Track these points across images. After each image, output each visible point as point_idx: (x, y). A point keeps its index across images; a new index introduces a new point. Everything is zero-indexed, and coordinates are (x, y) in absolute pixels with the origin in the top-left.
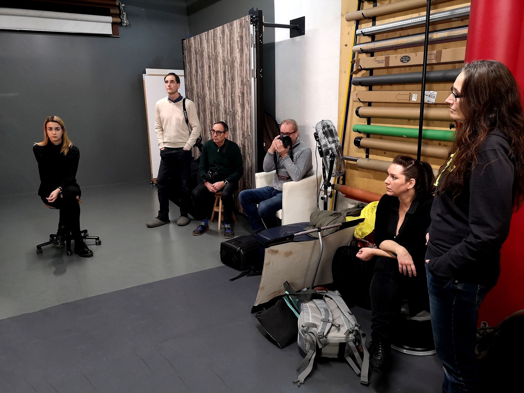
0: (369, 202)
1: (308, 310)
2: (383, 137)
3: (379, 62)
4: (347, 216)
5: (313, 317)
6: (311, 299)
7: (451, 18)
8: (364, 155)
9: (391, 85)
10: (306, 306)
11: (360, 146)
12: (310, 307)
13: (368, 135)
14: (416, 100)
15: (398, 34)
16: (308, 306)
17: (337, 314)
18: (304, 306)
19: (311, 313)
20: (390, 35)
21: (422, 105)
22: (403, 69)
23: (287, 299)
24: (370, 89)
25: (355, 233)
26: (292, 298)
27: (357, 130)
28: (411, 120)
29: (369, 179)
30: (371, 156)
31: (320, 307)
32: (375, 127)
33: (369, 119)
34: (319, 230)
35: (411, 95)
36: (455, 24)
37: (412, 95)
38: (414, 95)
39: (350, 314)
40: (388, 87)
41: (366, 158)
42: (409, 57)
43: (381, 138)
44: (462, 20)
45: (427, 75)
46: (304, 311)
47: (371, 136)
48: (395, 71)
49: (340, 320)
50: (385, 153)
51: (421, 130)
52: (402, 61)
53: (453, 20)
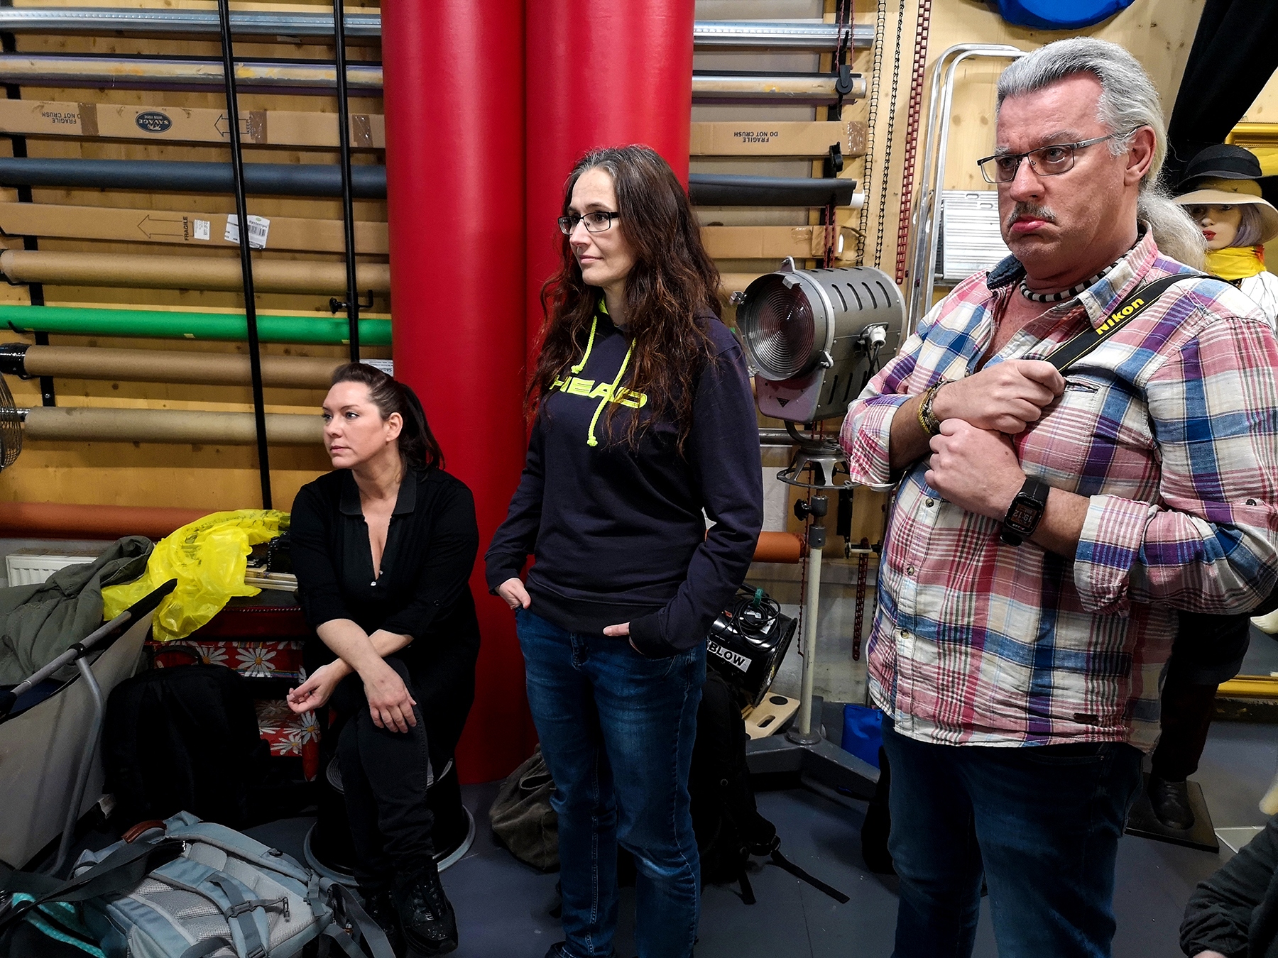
1: (153, 911)
2: (100, 340)
3: (55, 117)
4: (102, 587)
5: (185, 920)
6: (145, 875)
7: (275, 35)
8: (37, 399)
9: (103, 190)
10: (135, 905)
11: (26, 374)
12: (151, 897)
13: (42, 337)
14: (207, 238)
15: (102, 44)
16: (142, 900)
18: (126, 909)
19: (172, 914)
20: (74, 43)
21: (244, 252)
22: (140, 147)
24: (25, 197)
25: (155, 630)
27: (10, 323)
28: (190, 292)
29: (66, 470)
30: (61, 400)
31: (194, 881)
32: (56, 312)
33: (37, 290)
34: (79, 650)
35: (189, 224)
37: (193, 223)
38: (198, 223)
39: (276, 855)
40: (94, 195)
41: (44, 405)
42: (165, 118)
43: (93, 345)
45: (245, 175)
46: (142, 921)
47: (50, 337)
48: (113, 151)
49: (271, 888)
50: (115, 387)
51: (251, 318)
52: (144, 126)
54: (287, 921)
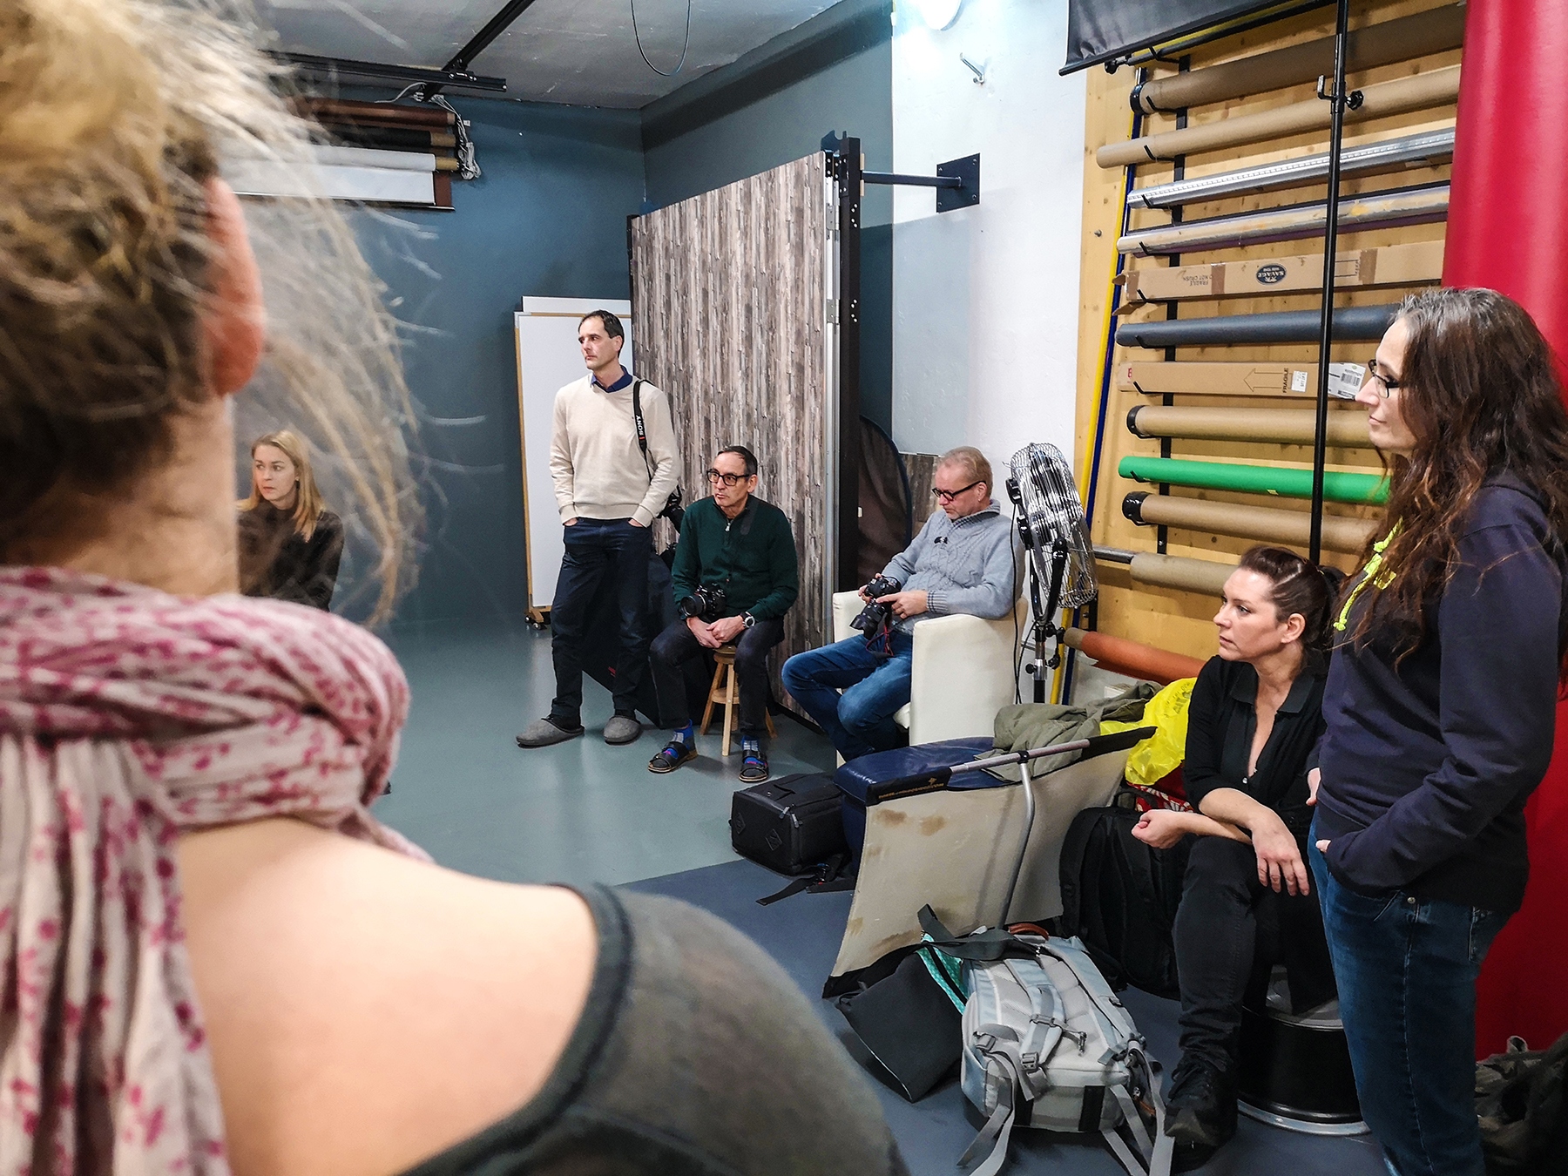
0: (1165, 681)
1: (991, 989)
2: (1208, 493)
3: (1192, 280)
4: (1103, 720)
5: (1007, 1010)
6: (1000, 959)
7: (1403, 162)
8: (1152, 544)
9: (1230, 346)
10: (985, 979)
11: (1141, 520)
12: (999, 980)
13: (1164, 488)
14: (1303, 389)
15: (1249, 203)
16: (991, 978)
17: (1076, 1002)
18: (978, 978)
19: (1001, 1000)
20: (1228, 206)
21: (1323, 402)
22: (1266, 300)
23: (930, 957)
24: (1170, 357)
25: (1128, 770)
26: (944, 954)
27: (1132, 473)
28: (1291, 446)
29: (1166, 615)
30: (1171, 548)
31: (1028, 982)
32: (1183, 464)
33: (1167, 443)
34: (1022, 756)
35: (1289, 376)
36: (1412, 178)
37: (1292, 374)
38: (1297, 374)
39: (1115, 1004)
40: (1221, 351)
41: (1158, 552)
42: (1282, 269)
43: (1202, 497)
44: (1434, 166)
45: (1334, 319)
46: (981, 991)
47: (1172, 489)
48: (1243, 306)
49: (1086, 1021)
50: (1214, 540)
51: (1319, 473)
52: (1262, 280)
53: (1408, 165)
54: (1080, 1055)
